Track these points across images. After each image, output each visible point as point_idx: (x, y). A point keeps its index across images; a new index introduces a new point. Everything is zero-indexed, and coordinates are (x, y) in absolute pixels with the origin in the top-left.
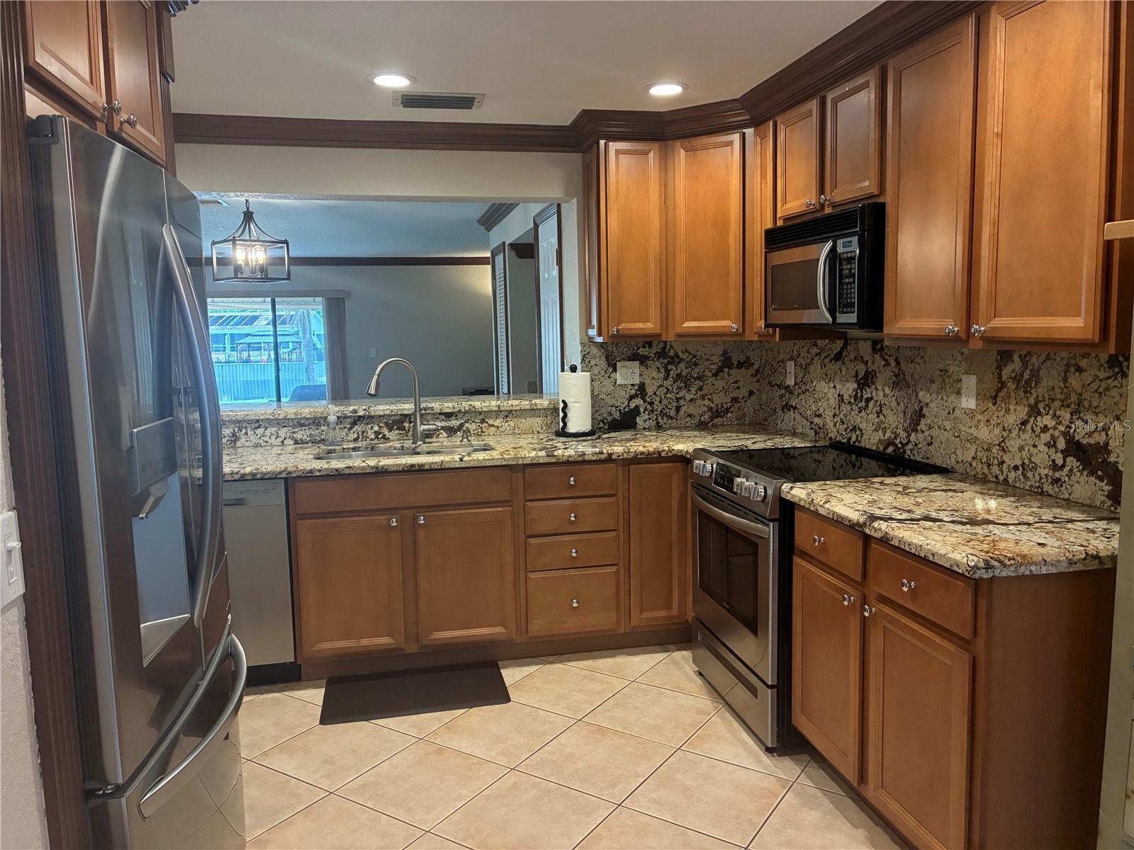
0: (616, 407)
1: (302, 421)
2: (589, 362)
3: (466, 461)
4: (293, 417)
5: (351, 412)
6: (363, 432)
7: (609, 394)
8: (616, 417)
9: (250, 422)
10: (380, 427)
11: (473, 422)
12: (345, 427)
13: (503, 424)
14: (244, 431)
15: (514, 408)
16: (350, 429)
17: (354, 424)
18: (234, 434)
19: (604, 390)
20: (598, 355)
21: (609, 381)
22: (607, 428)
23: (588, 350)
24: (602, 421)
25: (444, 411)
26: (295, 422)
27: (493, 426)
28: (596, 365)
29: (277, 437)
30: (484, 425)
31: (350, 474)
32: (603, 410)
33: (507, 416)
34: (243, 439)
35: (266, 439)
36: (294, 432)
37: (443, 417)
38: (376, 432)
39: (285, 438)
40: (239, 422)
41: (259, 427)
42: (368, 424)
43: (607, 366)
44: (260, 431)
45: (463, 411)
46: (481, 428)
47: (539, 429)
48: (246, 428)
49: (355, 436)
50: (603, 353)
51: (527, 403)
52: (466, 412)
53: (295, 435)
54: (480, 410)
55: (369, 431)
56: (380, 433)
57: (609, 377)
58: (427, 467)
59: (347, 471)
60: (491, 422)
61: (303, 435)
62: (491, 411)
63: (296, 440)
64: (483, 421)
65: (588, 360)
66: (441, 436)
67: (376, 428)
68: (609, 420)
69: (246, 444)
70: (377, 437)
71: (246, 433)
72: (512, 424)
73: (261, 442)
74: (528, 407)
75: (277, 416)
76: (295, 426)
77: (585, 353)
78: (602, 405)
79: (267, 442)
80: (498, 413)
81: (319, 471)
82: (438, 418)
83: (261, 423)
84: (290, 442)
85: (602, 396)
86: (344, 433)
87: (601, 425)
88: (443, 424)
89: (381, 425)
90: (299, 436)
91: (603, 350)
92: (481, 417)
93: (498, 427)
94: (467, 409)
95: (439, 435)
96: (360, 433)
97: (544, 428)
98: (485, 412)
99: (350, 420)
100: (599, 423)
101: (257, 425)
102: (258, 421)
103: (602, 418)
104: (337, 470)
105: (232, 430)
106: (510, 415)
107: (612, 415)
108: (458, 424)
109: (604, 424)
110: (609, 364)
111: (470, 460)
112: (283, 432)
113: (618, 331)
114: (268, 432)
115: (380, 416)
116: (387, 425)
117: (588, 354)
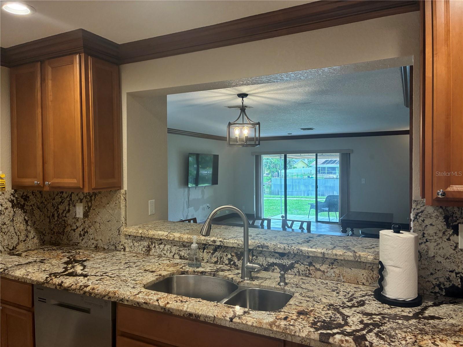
0: (457, 274)
1: (185, 244)
2: (423, 221)
3: (235, 323)
4: (178, 239)
5: (211, 241)
6: (221, 258)
7: (447, 258)
8: (457, 285)
9: (157, 240)
10: (232, 256)
11: (302, 263)
12: (210, 252)
13: (329, 270)
14: (154, 245)
15: (338, 258)
16: (213, 254)
17: (215, 250)
18: (149, 247)
19: (441, 252)
20: (434, 215)
21: (447, 243)
22: (444, 294)
23: (423, 208)
24: (439, 286)
25: (276, 251)
26: (181, 243)
27: (319, 270)
28: (431, 225)
29: (171, 252)
30: (312, 268)
31: (147, 309)
32: (439, 274)
33: (333, 264)
34: (153, 250)
35: (165, 252)
36: (180, 251)
37: (277, 255)
38: (229, 259)
39: (175, 254)
40: (152, 239)
41: (161, 244)
42: (224, 252)
43: (445, 227)
44: (162, 246)
45: (292, 253)
46: (309, 270)
47: (364, 281)
48: (155, 243)
49: (216, 260)
50: (441, 214)
51: (351, 254)
52: (295, 255)
53: (180, 253)
54: (307, 254)
55: (225, 257)
56: (232, 261)
57: (449, 239)
58: (202, 319)
59: (145, 306)
60: (318, 266)
61: (185, 253)
62: (317, 257)
63: (181, 256)
64: (310, 264)
65: (421, 218)
66: (275, 271)
67: (229, 256)
68: (447, 286)
69: (155, 254)
70: (229, 263)
71: (155, 247)
72: (337, 271)
73: (162, 254)
74: (352, 259)
75: (169, 238)
76: (180, 247)
77: (419, 211)
78: (438, 269)
79: (165, 254)
80: (323, 259)
81: (128, 301)
82: (273, 256)
83: (162, 241)
84: (177, 256)
85: (438, 259)
86: (209, 256)
87: (437, 289)
88: (277, 261)
89: (233, 254)
90: (182, 253)
91: (441, 210)
92: (309, 260)
93: (324, 272)
94: (295, 252)
95: (274, 270)
96: (219, 258)
97: (370, 281)
98: (312, 257)
99: (213, 247)
100: (434, 288)
101: (160, 242)
102: (161, 240)
103: (438, 283)
104: (138, 303)
105: (148, 243)
106: (335, 263)
107: (450, 281)
108: (289, 263)
109: (441, 289)
110: (448, 225)
111: (239, 323)
112: (174, 249)
113: (444, 194)
114: (166, 248)
115: (232, 247)
116: (237, 254)
117: (422, 212)
